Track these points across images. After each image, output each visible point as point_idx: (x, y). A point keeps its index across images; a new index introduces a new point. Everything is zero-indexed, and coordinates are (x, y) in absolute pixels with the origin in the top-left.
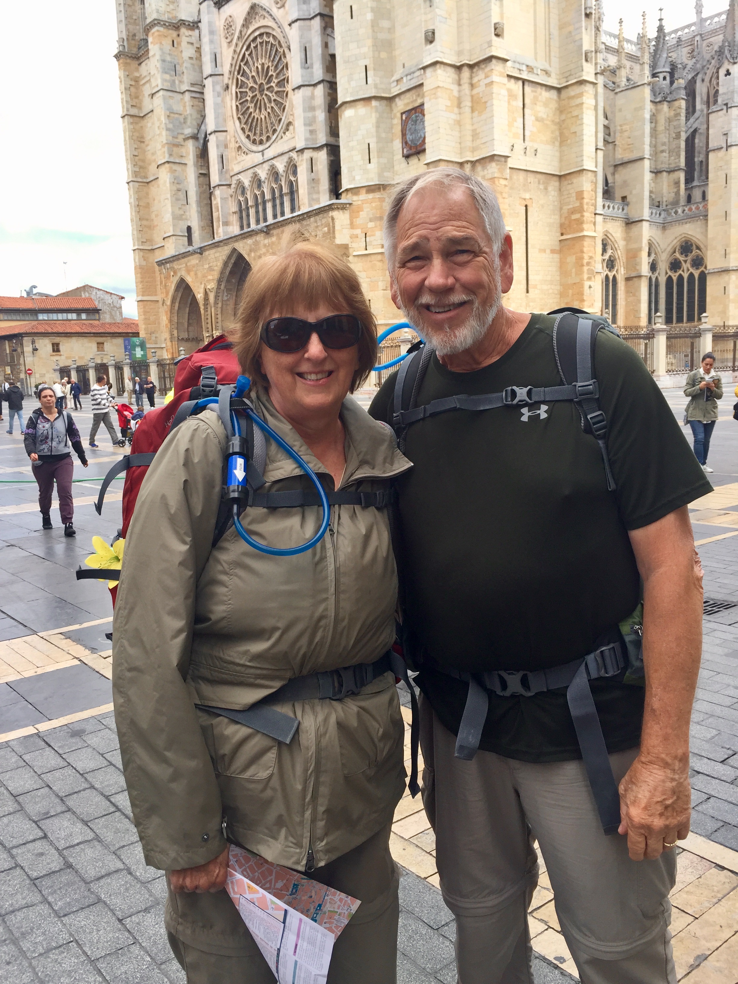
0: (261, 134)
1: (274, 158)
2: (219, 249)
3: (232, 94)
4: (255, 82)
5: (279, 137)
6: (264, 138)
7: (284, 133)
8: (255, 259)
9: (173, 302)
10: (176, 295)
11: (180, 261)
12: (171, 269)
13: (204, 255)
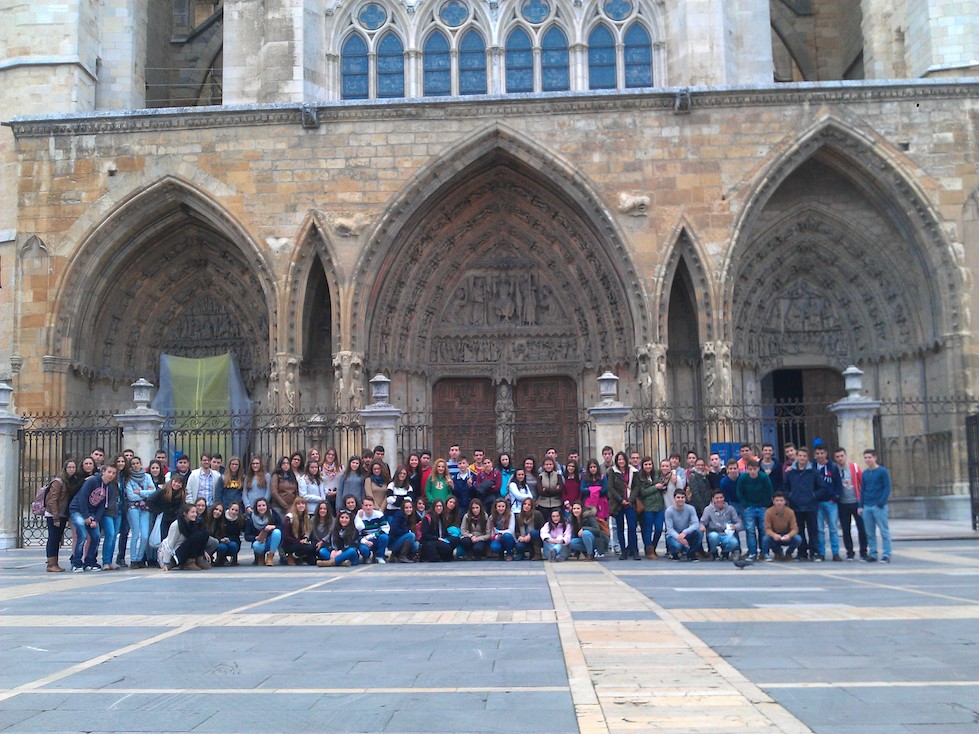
8: (605, 169)
9: (87, 252)
10: (106, 232)
11: (173, 136)
12: (106, 153)
13: (323, 130)
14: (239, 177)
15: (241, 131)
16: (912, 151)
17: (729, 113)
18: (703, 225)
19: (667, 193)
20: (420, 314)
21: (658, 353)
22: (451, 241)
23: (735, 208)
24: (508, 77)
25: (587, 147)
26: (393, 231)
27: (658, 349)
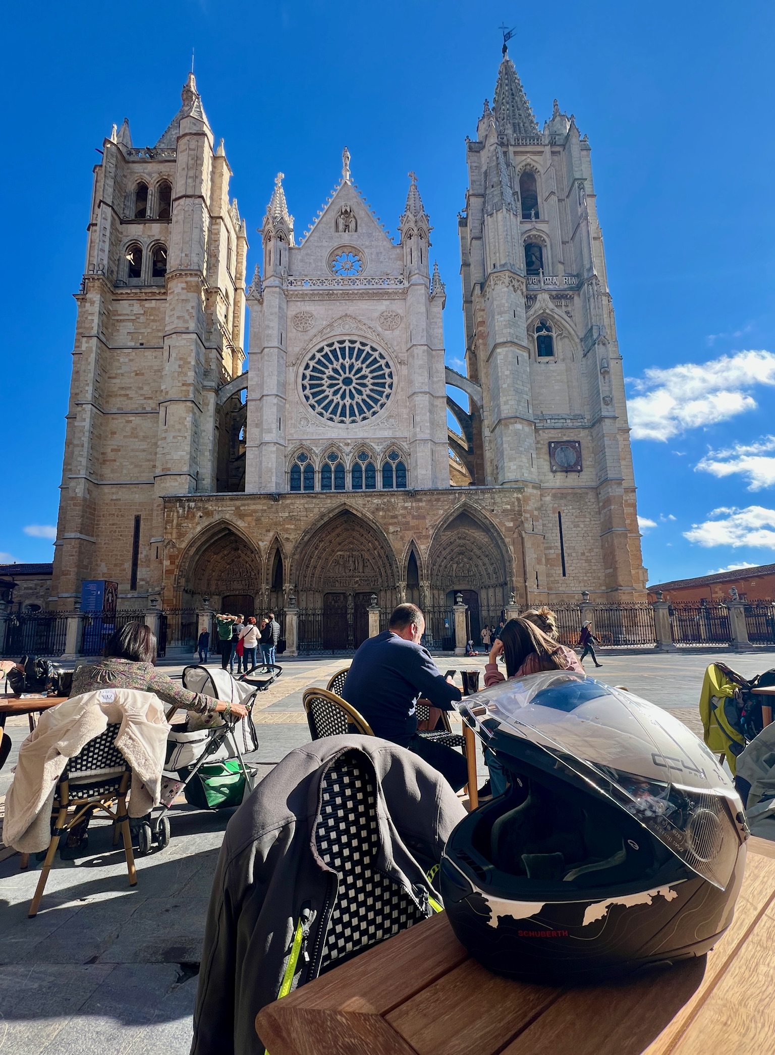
0: (343, 416)
2: (314, 501)
3: (297, 372)
4: (338, 374)
5: (374, 424)
6: (348, 420)
7: (382, 423)
8: (384, 517)
9: (190, 546)
10: (198, 539)
11: (224, 503)
12: (198, 509)
13: (280, 502)
14: (249, 519)
15: (249, 502)
16: (495, 512)
17: (429, 498)
18: (419, 538)
19: (406, 526)
20: (319, 569)
21: (402, 586)
22: (330, 542)
23: (431, 532)
24: (353, 481)
25: (378, 509)
26: (306, 538)
27: (403, 584)
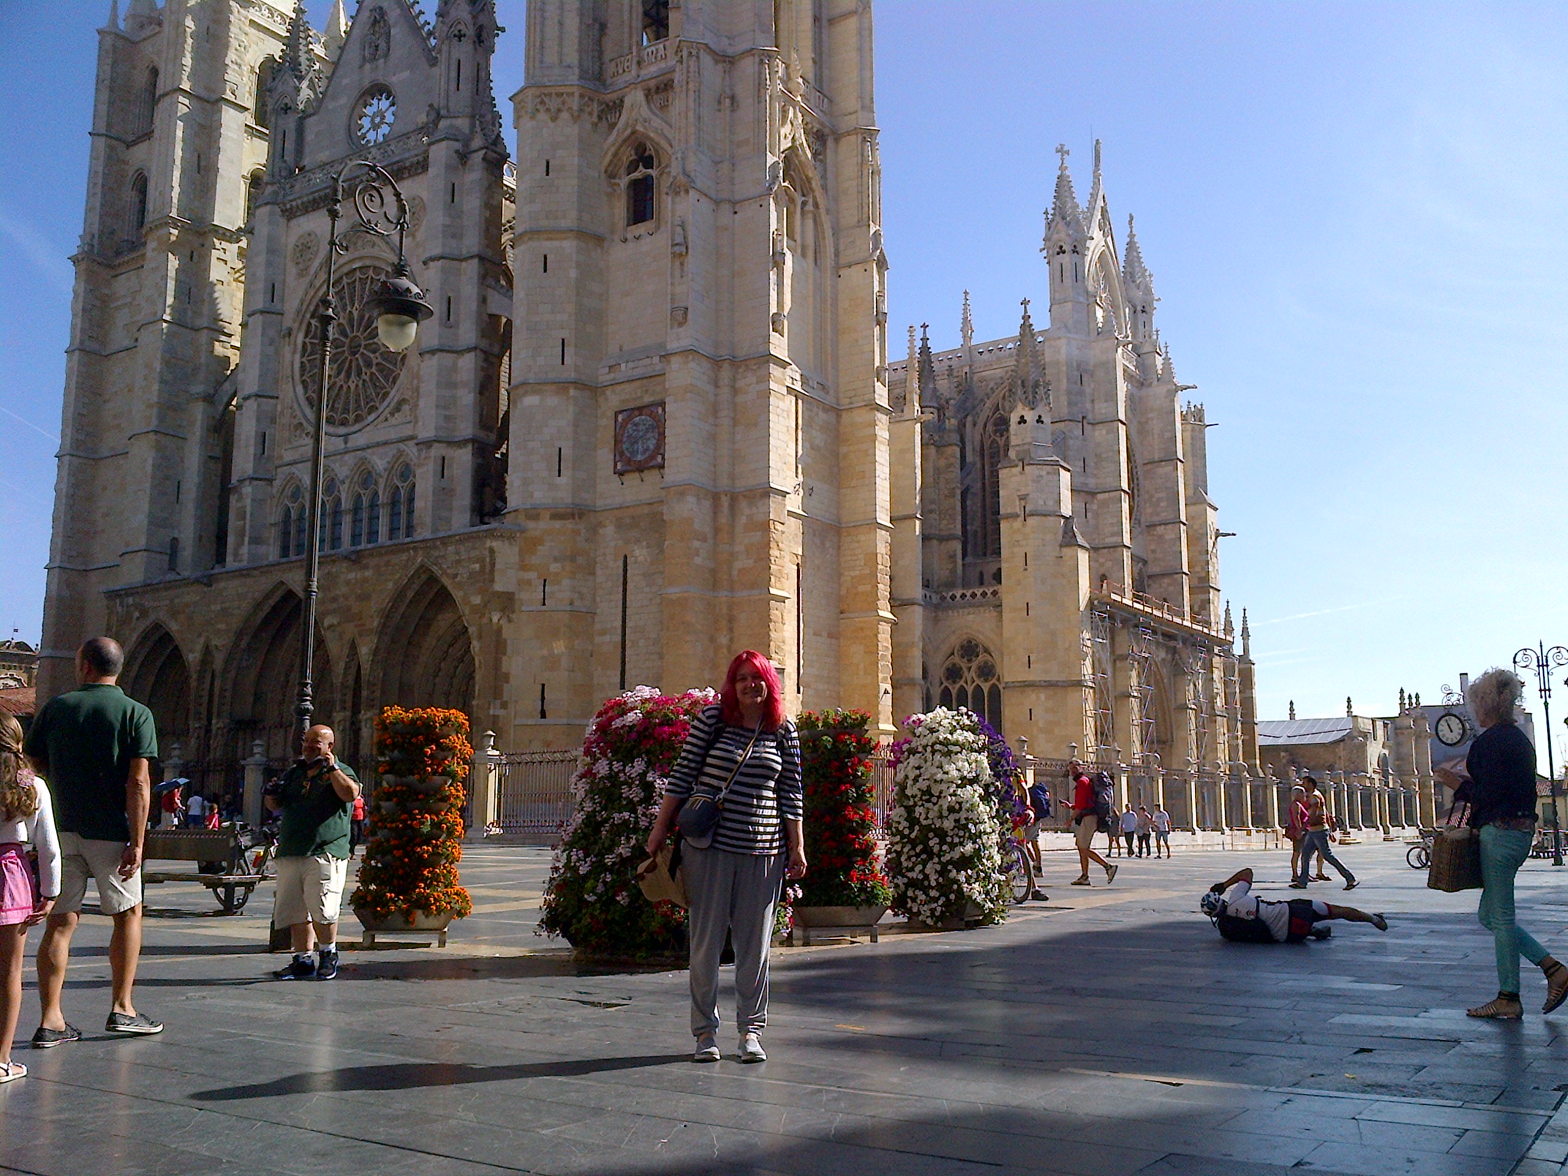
0: (346, 410)
1: (369, 447)
2: (249, 581)
3: (295, 345)
4: (343, 333)
5: (382, 418)
6: (351, 417)
7: (392, 414)
8: (322, 602)
11: (160, 594)
12: (136, 607)
13: (213, 587)
14: (181, 618)
15: (183, 590)
16: (458, 578)
18: (361, 636)
19: (347, 615)
21: (338, 719)
23: (375, 624)
26: (243, 643)
